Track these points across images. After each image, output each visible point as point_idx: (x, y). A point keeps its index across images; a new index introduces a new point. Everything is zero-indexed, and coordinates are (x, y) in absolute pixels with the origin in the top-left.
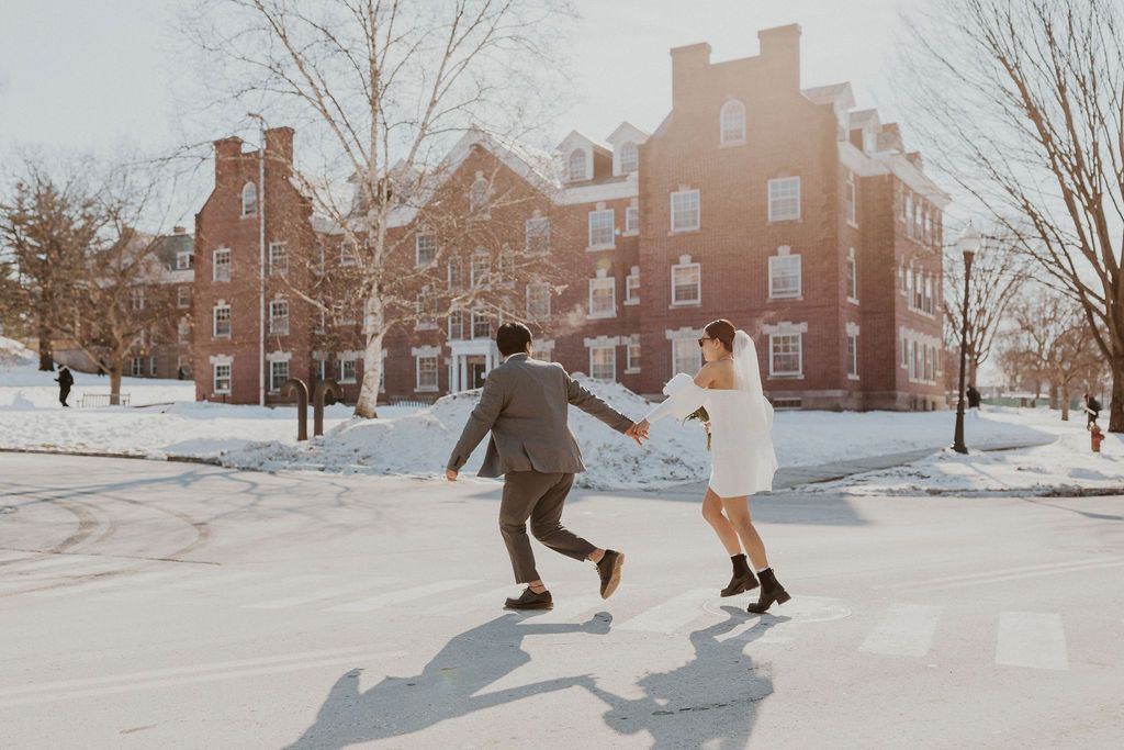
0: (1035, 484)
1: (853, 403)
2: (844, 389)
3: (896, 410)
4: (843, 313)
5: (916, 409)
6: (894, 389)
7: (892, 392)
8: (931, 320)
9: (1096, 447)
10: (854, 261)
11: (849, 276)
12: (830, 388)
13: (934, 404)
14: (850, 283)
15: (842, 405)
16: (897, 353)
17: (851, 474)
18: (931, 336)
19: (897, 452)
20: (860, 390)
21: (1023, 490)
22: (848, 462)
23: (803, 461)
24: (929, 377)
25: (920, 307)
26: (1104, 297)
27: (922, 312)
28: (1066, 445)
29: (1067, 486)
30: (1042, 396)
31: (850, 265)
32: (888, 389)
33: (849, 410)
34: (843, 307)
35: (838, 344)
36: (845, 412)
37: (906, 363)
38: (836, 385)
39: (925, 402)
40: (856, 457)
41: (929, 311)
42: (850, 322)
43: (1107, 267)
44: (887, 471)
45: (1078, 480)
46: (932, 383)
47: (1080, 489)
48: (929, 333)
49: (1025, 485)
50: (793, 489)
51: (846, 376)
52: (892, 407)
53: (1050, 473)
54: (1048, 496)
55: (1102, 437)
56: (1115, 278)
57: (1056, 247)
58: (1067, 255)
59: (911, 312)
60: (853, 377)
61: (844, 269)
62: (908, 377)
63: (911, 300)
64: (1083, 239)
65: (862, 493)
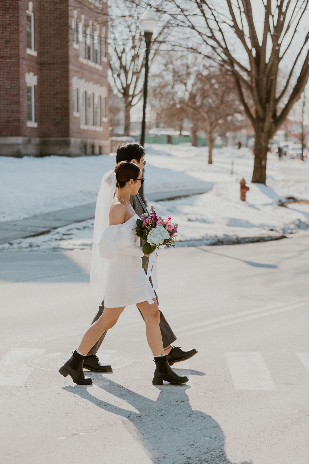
0: (204, 235)
1: (32, 149)
2: (25, 136)
3: (69, 155)
4: (24, 64)
5: (86, 154)
6: (68, 135)
7: (66, 139)
8: (97, 70)
9: (243, 198)
10: (32, 14)
11: (28, 29)
12: (11, 135)
13: (100, 148)
14: (29, 35)
15: (23, 151)
16: (71, 103)
17: (55, 228)
18: (99, 85)
19: (85, 203)
20: (38, 136)
21: (196, 240)
22: (48, 214)
23: (10, 215)
24: (97, 123)
25: (89, 58)
26: (249, 68)
27: (91, 64)
28: (220, 195)
29: (228, 236)
30: (185, 133)
31: (29, 18)
32: (62, 136)
33: (28, 155)
34: (23, 58)
35: (18, 94)
36: (25, 158)
37: (78, 111)
38: (17, 132)
39: (93, 146)
40: (52, 209)
41: (96, 62)
42: (29, 71)
43: (253, 46)
44: (84, 224)
45: (234, 228)
46: (99, 129)
47: (237, 238)
48: (97, 82)
49: (197, 236)
50: (11, 244)
51: (26, 124)
52: (66, 153)
53: (213, 223)
54: (214, 244)
55: (247, 189)
56: (258, 54)
57: (213, 24)
58: (220, 30)
59: (82, 64)
60: (31, 124)
61: (23, 21)
62: (79, 124)
63: (82, 53)
64: (234, 20)
65: (70, 247)
